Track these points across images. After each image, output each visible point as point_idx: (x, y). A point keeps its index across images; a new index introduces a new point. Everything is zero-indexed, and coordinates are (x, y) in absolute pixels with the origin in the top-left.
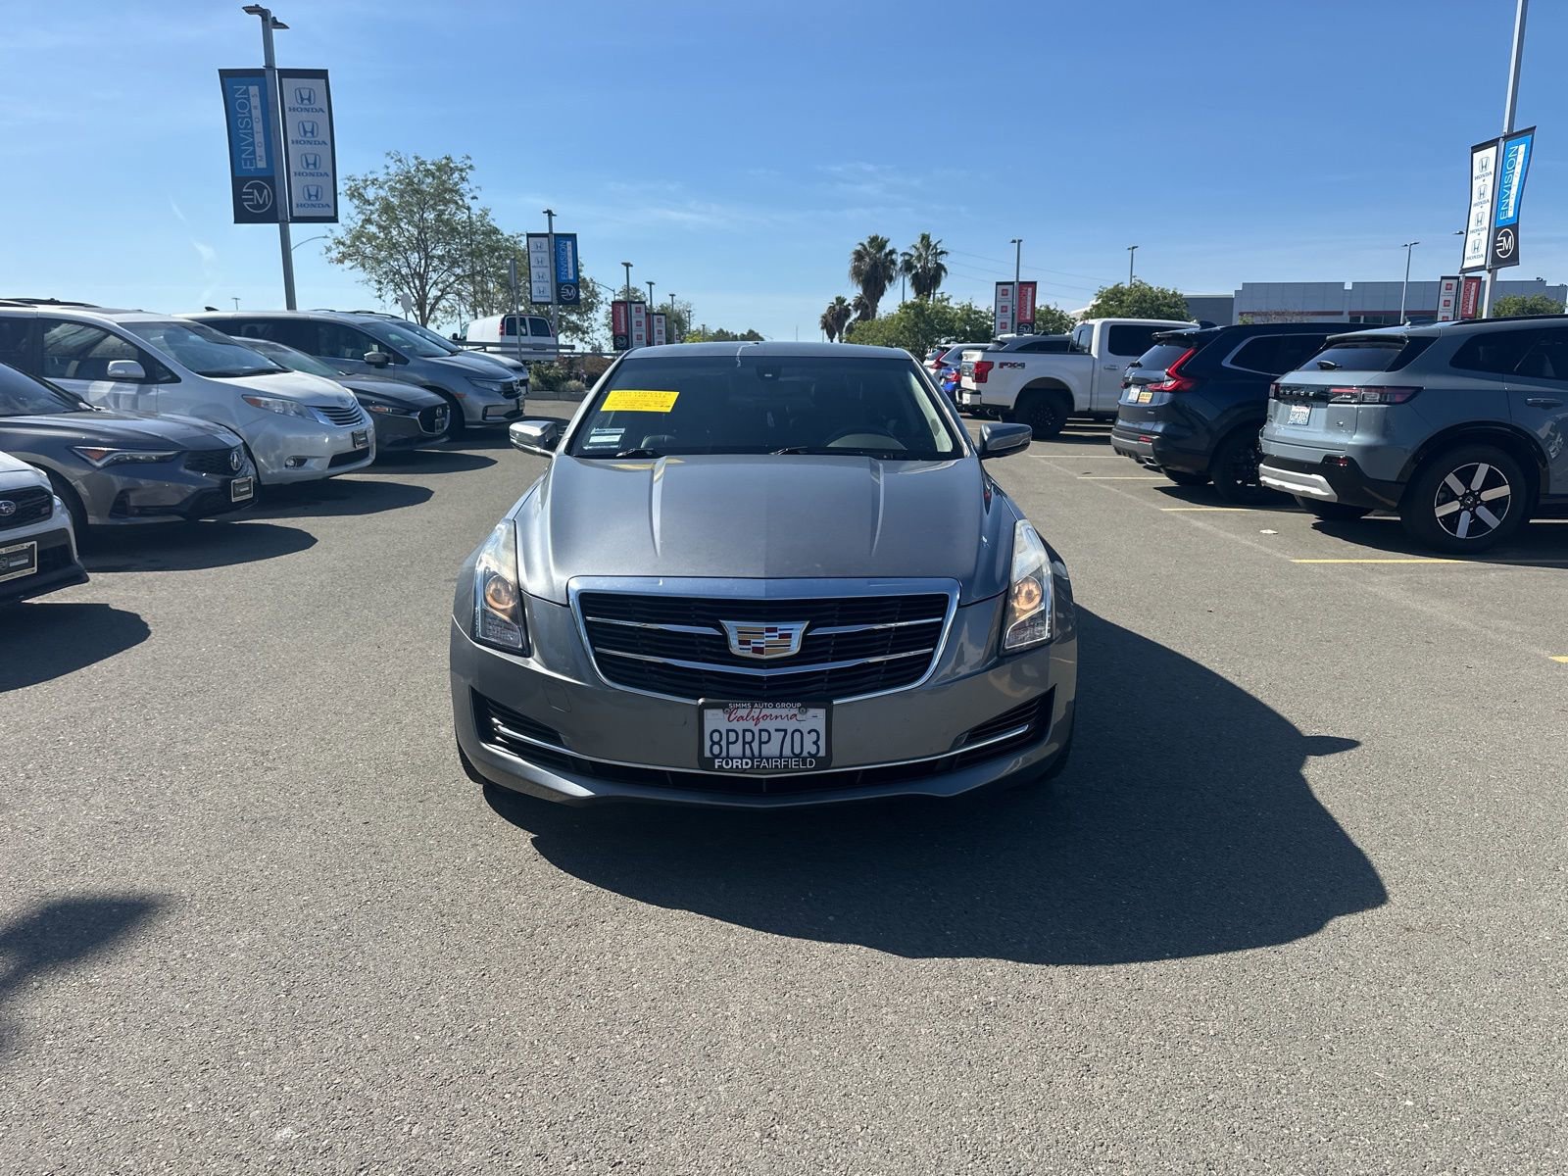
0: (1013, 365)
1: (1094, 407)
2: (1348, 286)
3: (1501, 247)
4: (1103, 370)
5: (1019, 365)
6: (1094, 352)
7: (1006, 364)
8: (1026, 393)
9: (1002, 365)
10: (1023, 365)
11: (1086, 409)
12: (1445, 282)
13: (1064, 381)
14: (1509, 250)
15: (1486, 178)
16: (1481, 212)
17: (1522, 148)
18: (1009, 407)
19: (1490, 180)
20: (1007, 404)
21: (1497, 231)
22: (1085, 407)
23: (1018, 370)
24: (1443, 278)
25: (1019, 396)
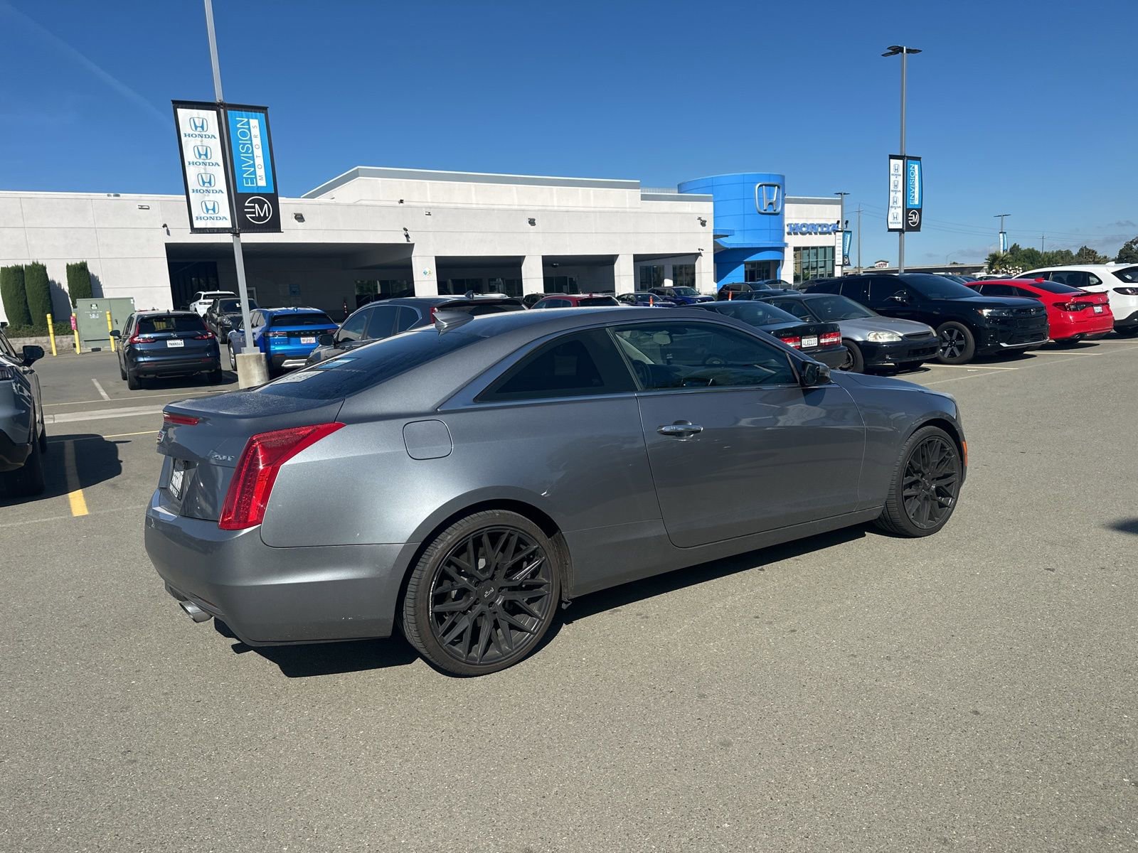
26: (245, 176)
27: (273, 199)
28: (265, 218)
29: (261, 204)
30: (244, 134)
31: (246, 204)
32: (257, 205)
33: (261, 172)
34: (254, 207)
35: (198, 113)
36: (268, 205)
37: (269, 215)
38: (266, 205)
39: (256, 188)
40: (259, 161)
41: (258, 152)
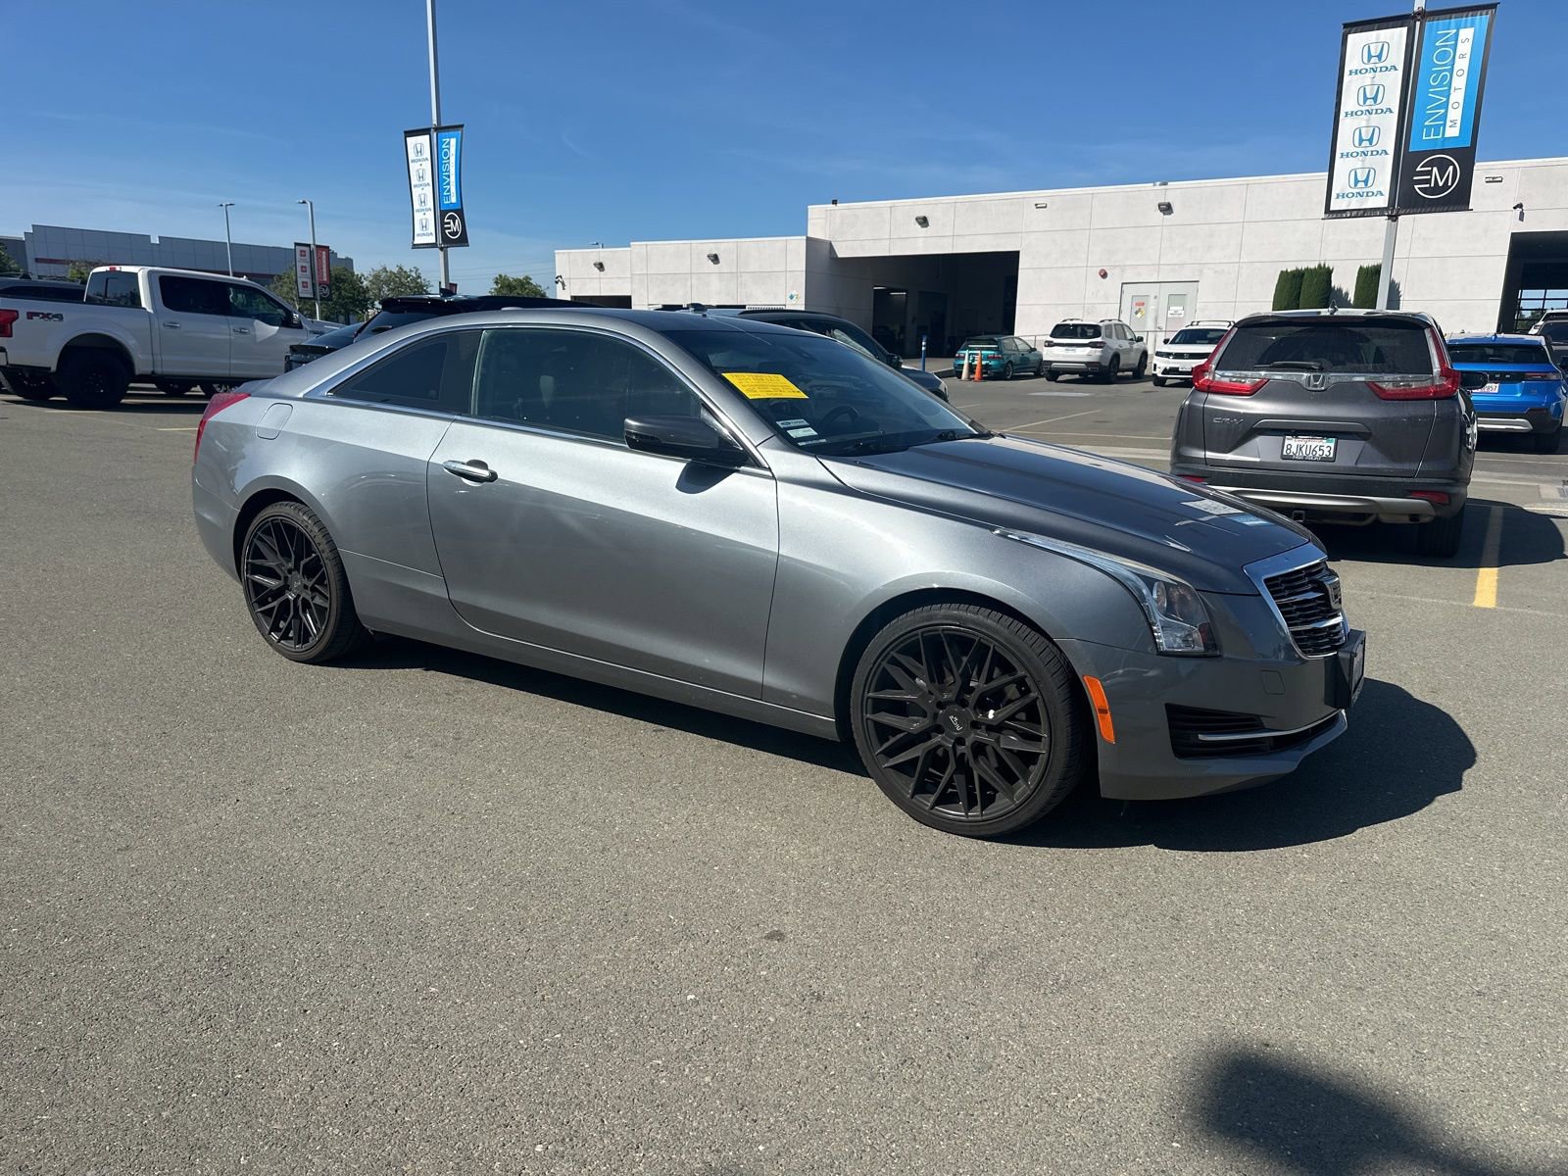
0: (46, 316)
1: (159, 370)
2: (155, 240)
3: (450, 228)
4: (162, 327)
5: (55, 316)
6: (145, 301)
7: (37, 314)
8: (72, 352)
9: (30, 315)
10: (60, 317)
11: (150, 373)
12: (299, 248)
13: (119, 339)
14: (457, 233)
15: (424, 163)
16: (423, 193)
17: (453, 141)
18: (50, 368)
19: (427, 165)
20: (48, 366)
21: (443, 213)
22: (148, 370)
23: (54, 323)
24: (296, 244)
25: (61, 354)
26: (1426, 123)
27: (1466, 157)
28: (1446, 186)
29: (1443, 166)
30: (1443, 56)
31: (1418, 169)
32: (1435, 169)
33: (1455, 114)
34: (1429, 173)
35: (1378, 36)
36: (1455, 168)
37: (1452, 184)
38: (1451, 168)
39: (1439, 143)
40: (1458, 96)
41: (1459, 83)
